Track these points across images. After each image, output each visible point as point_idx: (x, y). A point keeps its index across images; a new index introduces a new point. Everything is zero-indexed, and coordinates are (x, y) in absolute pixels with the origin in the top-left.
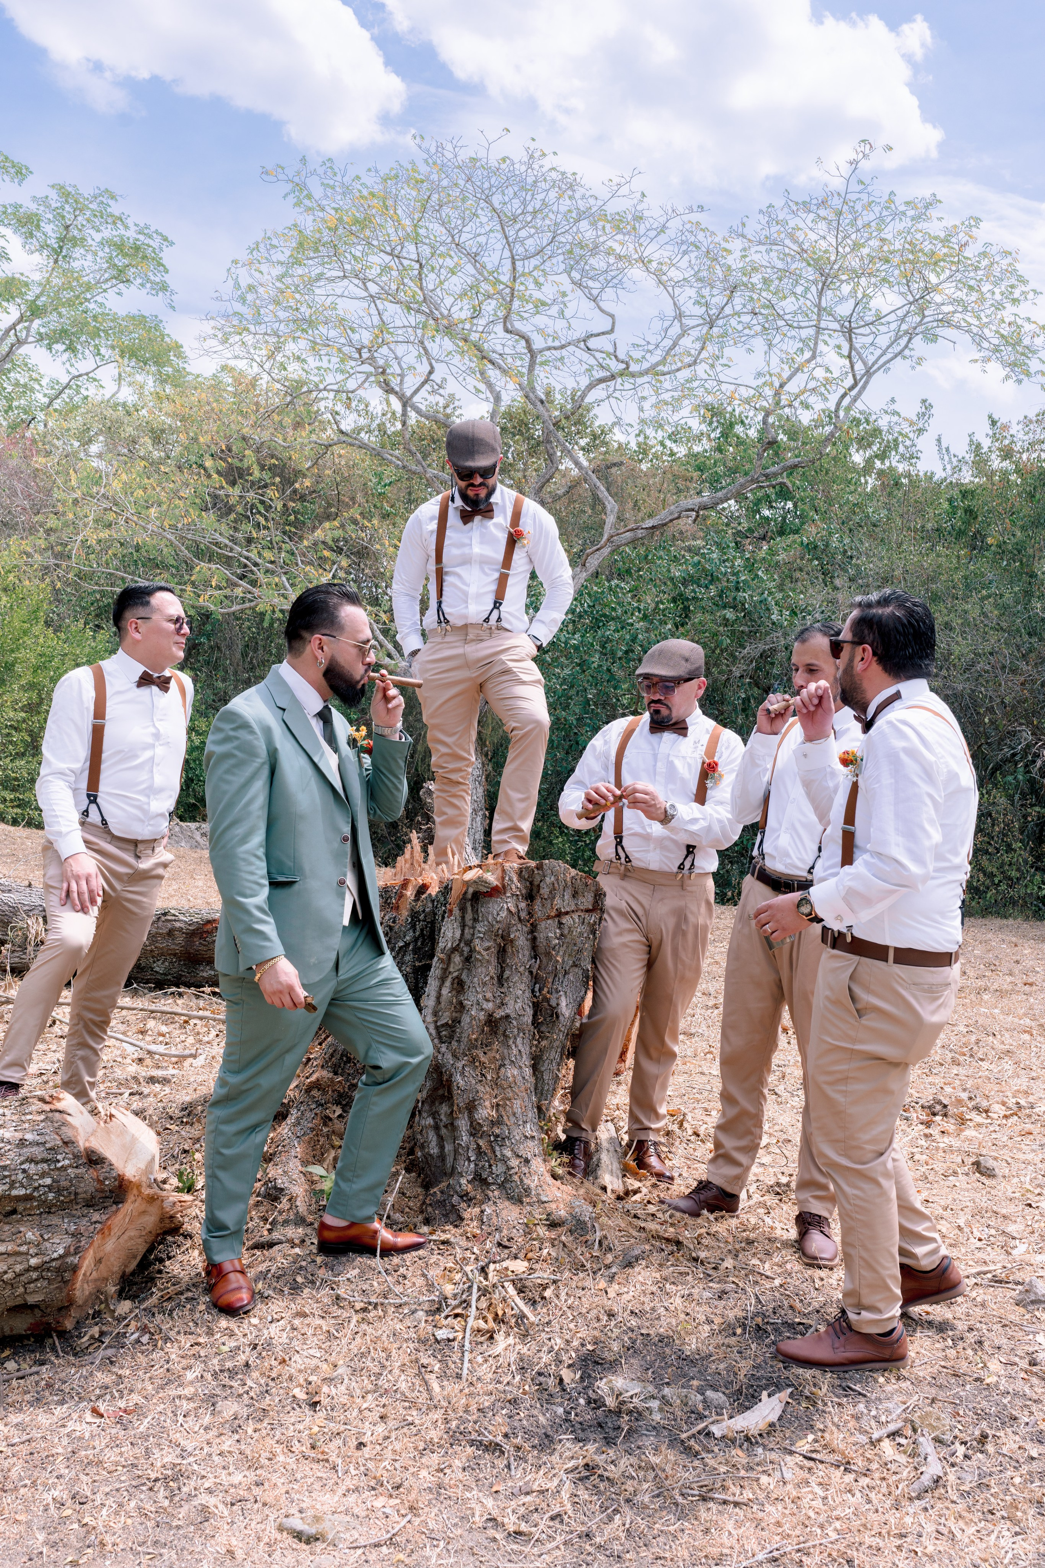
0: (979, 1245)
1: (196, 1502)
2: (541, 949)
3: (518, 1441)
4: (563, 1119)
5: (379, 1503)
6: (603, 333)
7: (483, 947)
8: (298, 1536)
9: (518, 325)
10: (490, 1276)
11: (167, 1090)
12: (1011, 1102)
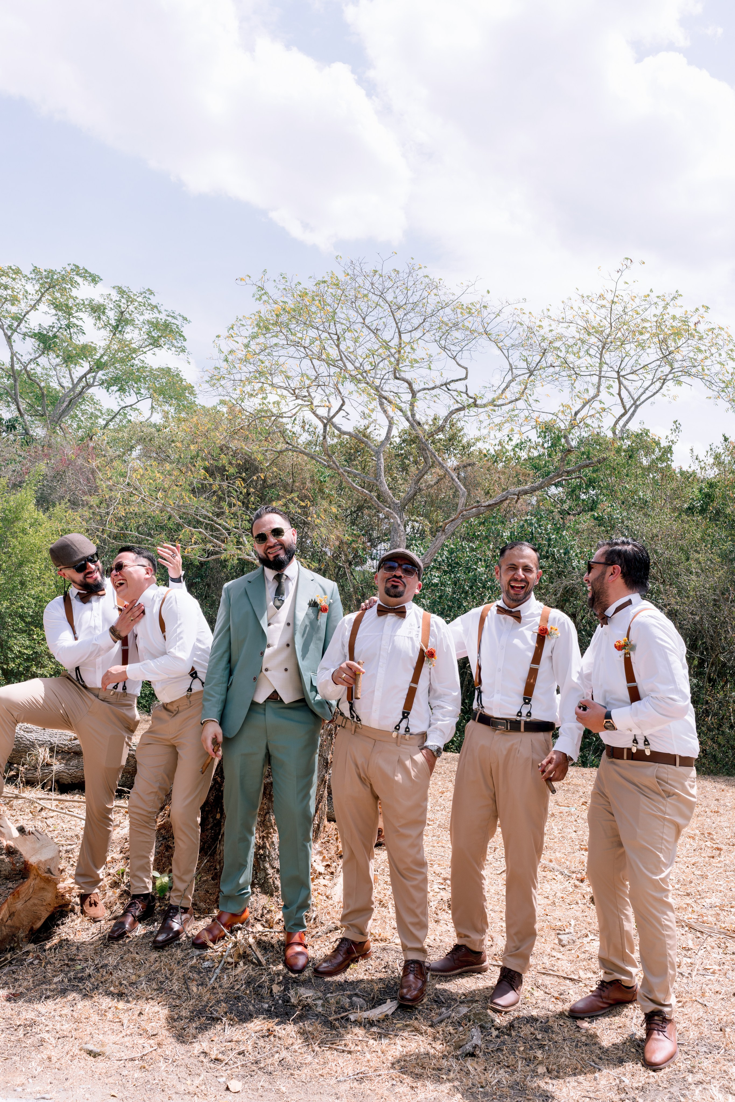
1: (38, 1036)
3: (232, 1016)
5: (141, 1041)
6: (460, 380)
8: (90, 1053)
9: (403, 375)
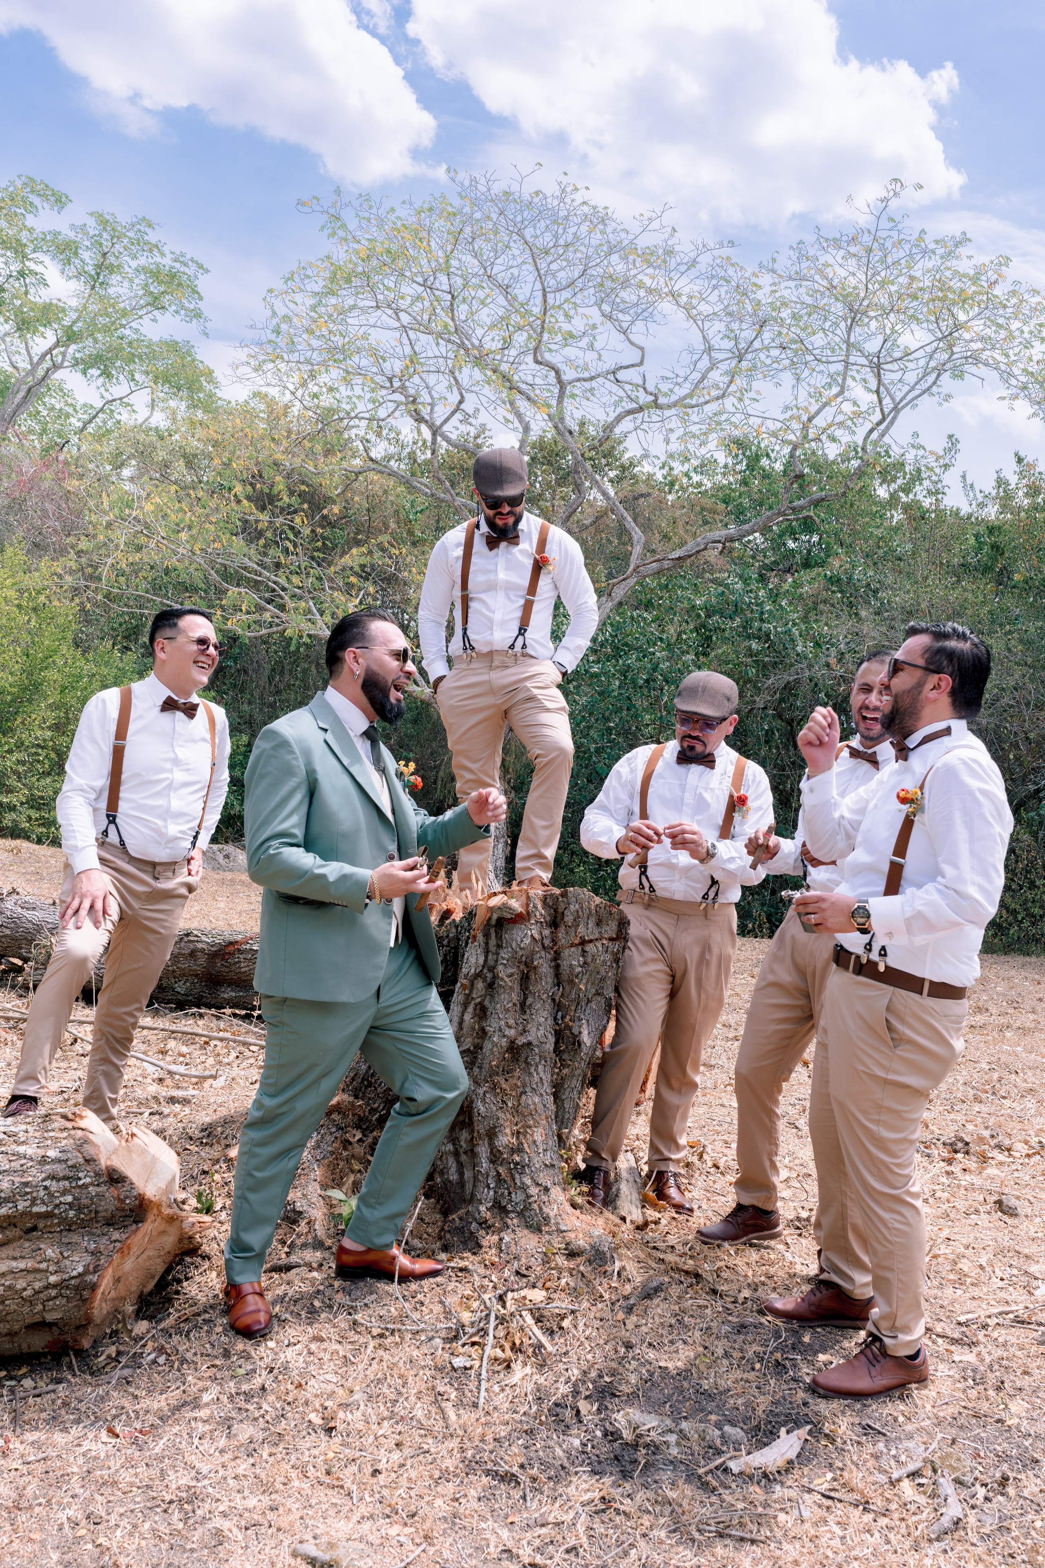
0: (1001, 1284)
1: (210, 1526)
2: (565, 976)
3: (535, 1472)
4: (583, 1147)
5: (394, 1531)
6: (633, 366)
7: (506, 973)
8: (312, 1562)
9: (548, 356)
10: (508, 1304)
11: (187, 1110)
12: (1034, 1141)
